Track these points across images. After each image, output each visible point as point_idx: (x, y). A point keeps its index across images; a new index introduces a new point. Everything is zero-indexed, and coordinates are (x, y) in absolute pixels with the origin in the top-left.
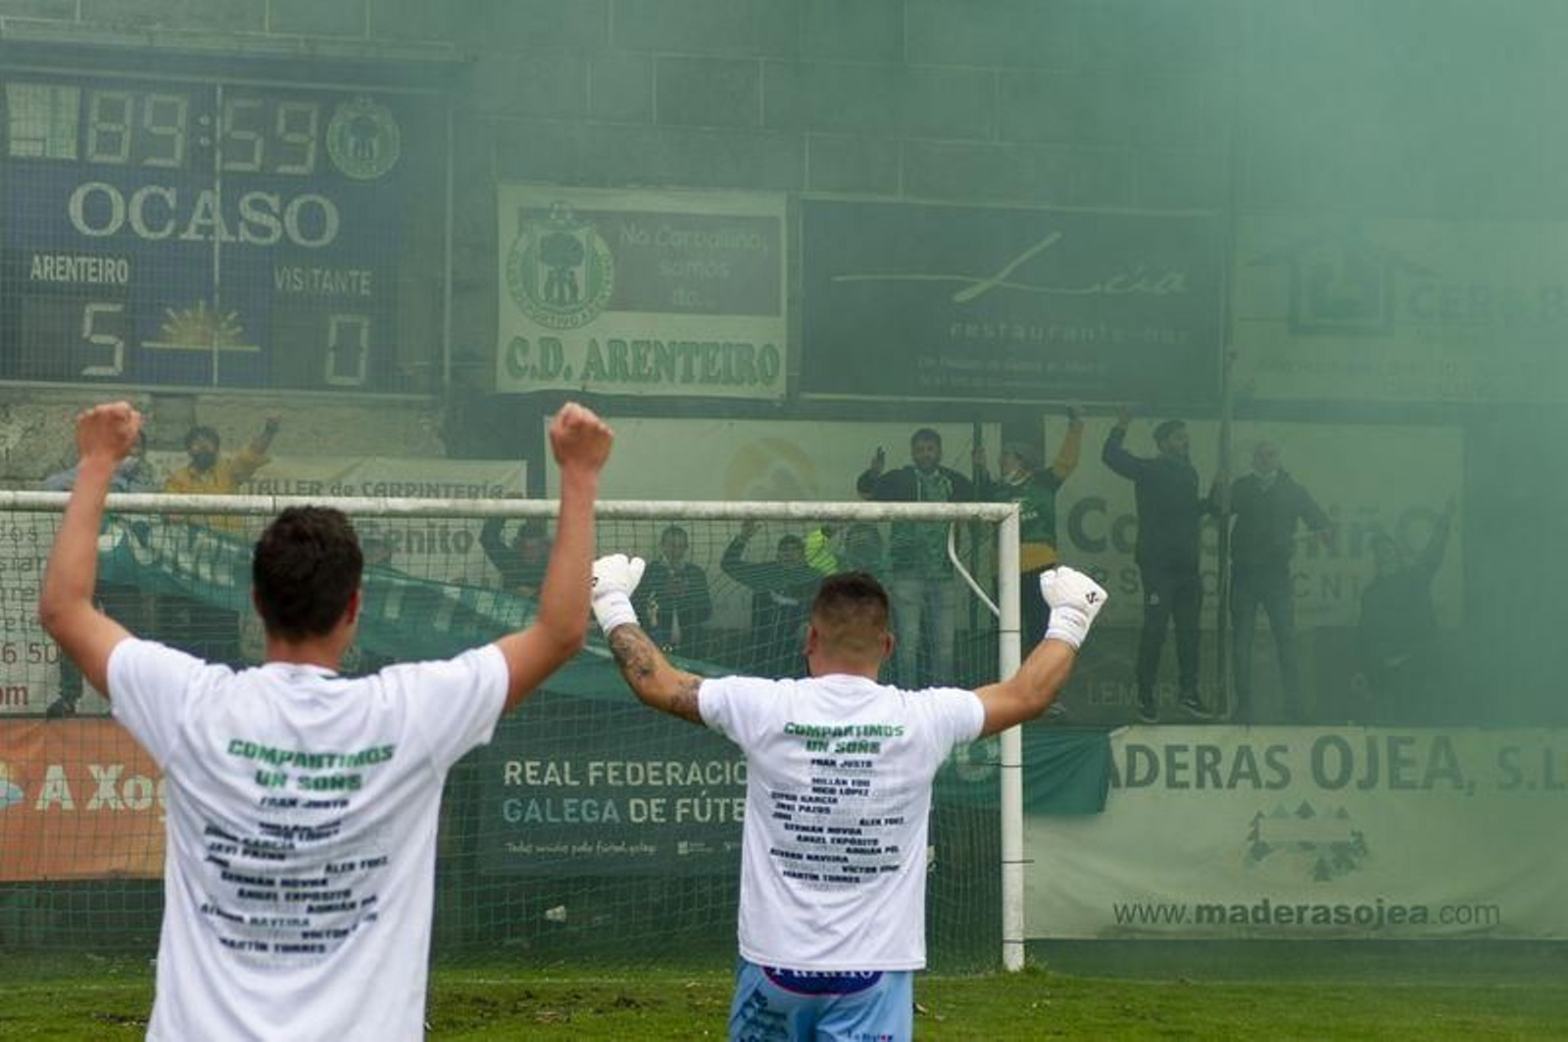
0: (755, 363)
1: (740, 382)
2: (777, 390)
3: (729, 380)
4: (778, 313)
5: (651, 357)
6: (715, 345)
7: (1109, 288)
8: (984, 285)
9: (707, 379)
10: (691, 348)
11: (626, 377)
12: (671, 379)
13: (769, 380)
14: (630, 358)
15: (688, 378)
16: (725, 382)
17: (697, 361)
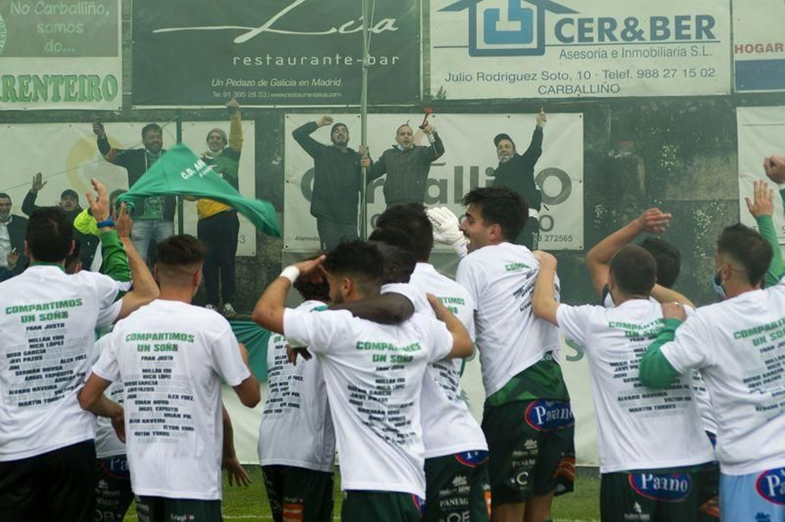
0: (100, 87)
1: (91, 99)
2: (116, 104)
3: (83, 98)
4: (116, 55)
5: (31, 86)
6: (74, 77)
7: (342, 30)
8: (255, 32)
9: (69, 98)
10: (58, 79)
11: (15, 99)
12: (46, 99)
13: (110, 98)
14: (17, 87)
15: (57, 98)
16: (81, 100)
17: (62, 89)
